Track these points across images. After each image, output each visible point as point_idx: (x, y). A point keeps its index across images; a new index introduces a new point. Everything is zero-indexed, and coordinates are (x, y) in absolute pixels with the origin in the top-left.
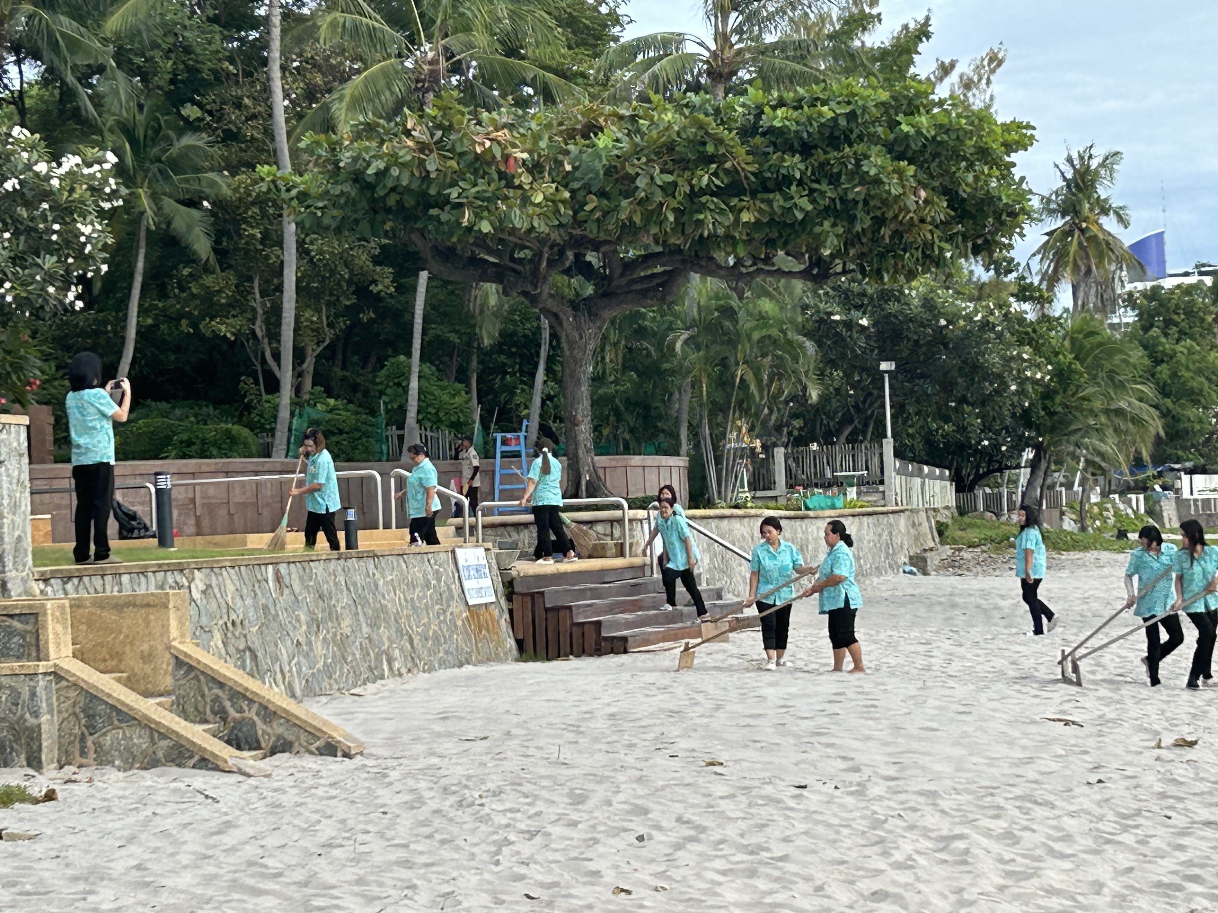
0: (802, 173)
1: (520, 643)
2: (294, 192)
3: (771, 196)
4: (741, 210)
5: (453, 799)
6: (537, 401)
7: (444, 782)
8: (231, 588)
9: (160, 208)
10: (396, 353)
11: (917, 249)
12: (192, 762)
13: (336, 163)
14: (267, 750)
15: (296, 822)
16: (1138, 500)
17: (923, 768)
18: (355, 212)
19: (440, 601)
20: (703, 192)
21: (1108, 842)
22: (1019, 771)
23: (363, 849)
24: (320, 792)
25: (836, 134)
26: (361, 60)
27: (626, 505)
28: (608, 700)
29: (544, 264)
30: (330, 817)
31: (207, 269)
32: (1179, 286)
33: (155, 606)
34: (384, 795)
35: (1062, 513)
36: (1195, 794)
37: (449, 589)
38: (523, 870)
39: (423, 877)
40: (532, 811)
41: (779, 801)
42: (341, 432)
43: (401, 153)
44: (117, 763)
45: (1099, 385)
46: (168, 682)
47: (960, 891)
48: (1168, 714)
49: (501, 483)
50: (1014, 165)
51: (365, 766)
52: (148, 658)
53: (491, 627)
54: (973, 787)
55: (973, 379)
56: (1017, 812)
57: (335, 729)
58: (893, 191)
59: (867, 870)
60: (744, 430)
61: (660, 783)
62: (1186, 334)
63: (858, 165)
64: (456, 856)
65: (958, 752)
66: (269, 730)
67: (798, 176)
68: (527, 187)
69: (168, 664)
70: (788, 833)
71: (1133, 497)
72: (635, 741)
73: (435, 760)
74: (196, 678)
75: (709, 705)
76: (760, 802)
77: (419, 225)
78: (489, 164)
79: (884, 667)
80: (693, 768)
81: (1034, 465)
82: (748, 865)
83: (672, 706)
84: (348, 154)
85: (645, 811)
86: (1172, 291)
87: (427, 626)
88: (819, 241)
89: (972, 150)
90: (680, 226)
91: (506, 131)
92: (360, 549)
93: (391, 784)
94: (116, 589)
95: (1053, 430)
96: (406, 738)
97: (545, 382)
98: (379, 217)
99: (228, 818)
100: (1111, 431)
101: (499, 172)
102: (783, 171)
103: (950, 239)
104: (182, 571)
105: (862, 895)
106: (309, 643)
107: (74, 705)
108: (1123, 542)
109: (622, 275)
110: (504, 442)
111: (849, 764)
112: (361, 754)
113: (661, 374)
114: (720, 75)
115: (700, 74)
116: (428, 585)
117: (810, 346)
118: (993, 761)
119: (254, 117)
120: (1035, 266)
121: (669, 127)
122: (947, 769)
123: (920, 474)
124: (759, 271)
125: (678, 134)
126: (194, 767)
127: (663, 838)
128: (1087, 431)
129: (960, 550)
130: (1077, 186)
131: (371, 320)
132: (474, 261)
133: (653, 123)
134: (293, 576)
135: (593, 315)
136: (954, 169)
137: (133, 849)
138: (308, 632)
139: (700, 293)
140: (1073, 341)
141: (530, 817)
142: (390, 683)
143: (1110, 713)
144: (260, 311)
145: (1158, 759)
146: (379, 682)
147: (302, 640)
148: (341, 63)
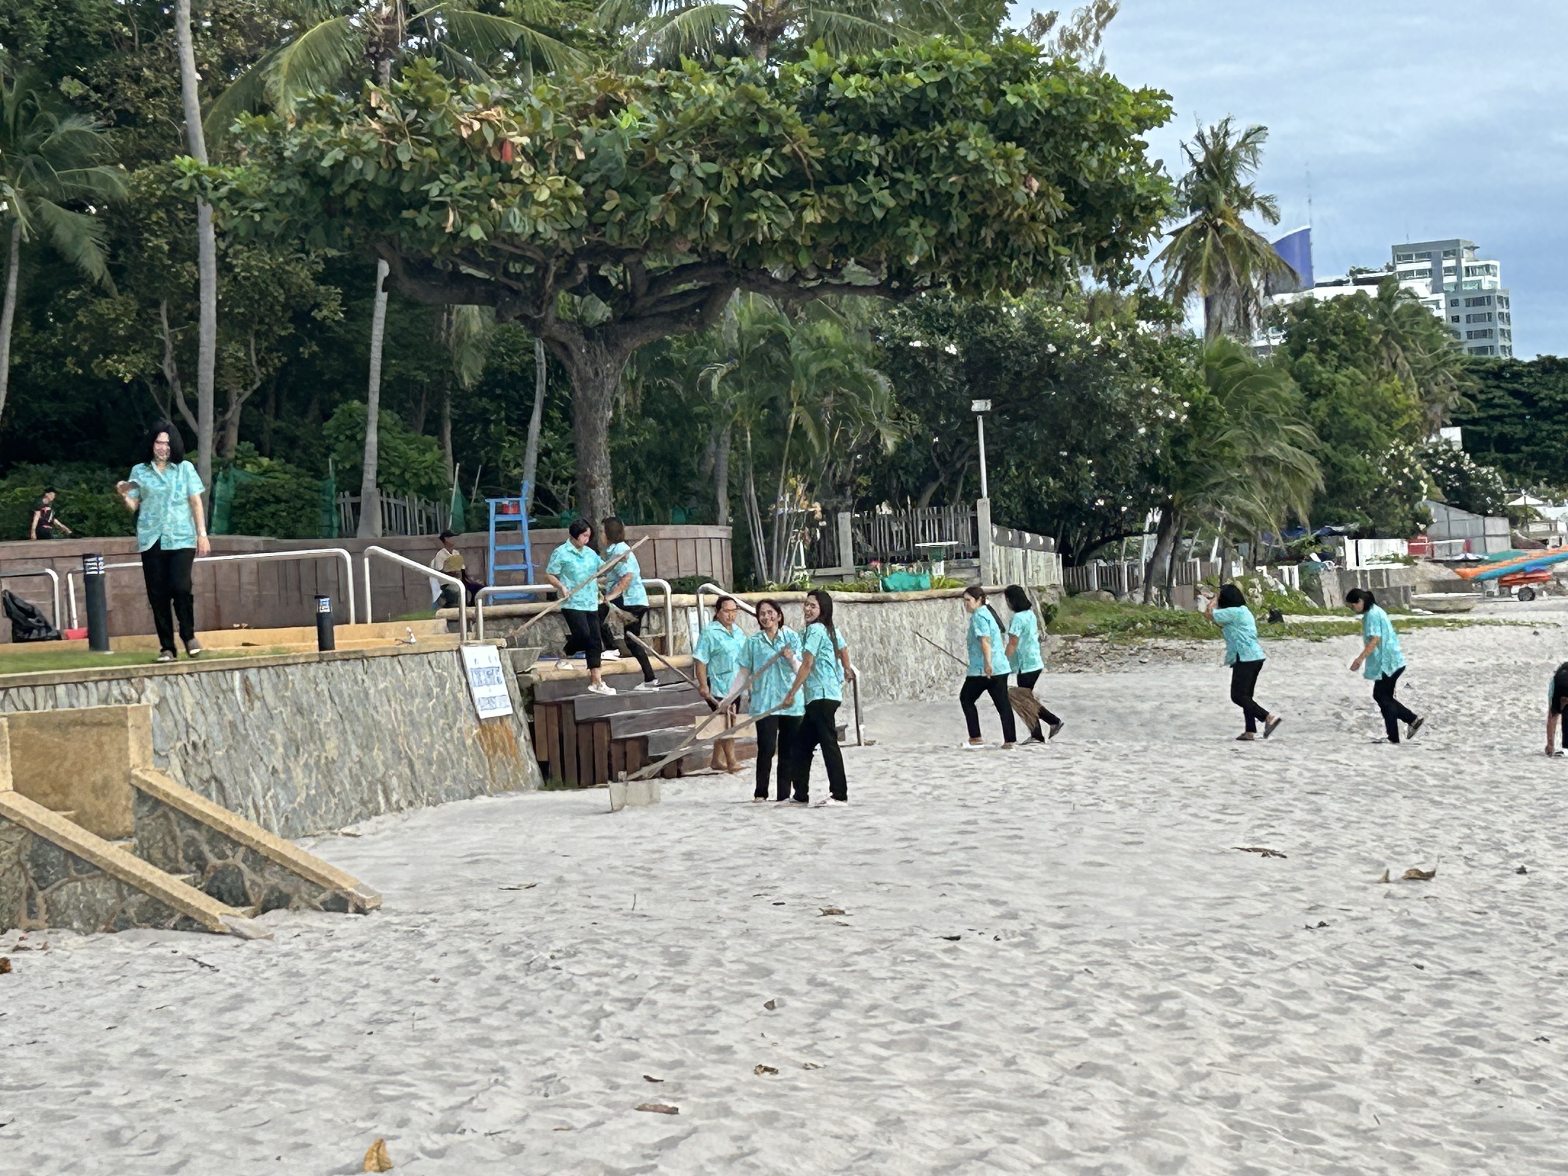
0: (882, 159)
1: (544, 767)
2: (224, 190)
3: (842, 189)
4: (804, 207)
5: (519, 961)
6: (532, 458)
7: (499, 941)
8: (189, 701)
9: (38, 214)
10: (346, 397)
11: (1027, 255)
12: (172, 923)
13: (279, 154)
14: (259, 906)
15: (325, 994)
16: (1292, 573)
17: (1097, 913)
18: (304, 214)
19: (445, 715)
20: (755, 184)
21: (1352, 998)
22: (1219, 913)
23: (420, 1025)
24: (345, 955)
25: (924, 108)
26: (295, 18)
27: (668, 589)
28: (677, 836)
29: (550, 281)
30: (367, 986)
31: (99, 291)
32: (1337, 298)
33: (109, 724)
34: (429, 960)
35: (1197, 592)
36: (1444, 938)
37: (455, 697)
38: (631, 1046)
39: (508, 1058)
40: (624, 974)
41: (931, 957)
42: (278, 501)
43: (365, 139)
44: (76, 925)
45: (1242, 426)
46: (128, 821)
47: (1184, 1062)
48: (1387, 840)
49: (497, 563)
50: (1146, 145)
51: (388, 924)
52: (102, 790)
53: (509, 748)
54: (1167, 934)
55: (1090, 422)
56: (1229, 964)
57: (345, 878)
58: (998, 181)
59: (1064, 1038)
60: (800, 491)
61: (774, 937)
62: (1347, 360)
63: (952, 148)
64: (544, 1031)
65: (1138, 892)
66: (259, 880)
67: (876, 162)
68: (527, 181)
69: (128, 799)
70: (952, 996)
71: (1285, 569)
72: (726, 886)
73: (475, 915)
74: (165, 816)
75: (809, 839)
76: (908, 958)
77: (388, 232)
78: (478, 152)
79: (1014, 789)
80: (806, 918)
81: (1161, 530)
82: (914, 1035)
83: (761, 842)
84: (295, 141)
85: (766, 972)
86: (1328, 305)
87: (431, 747)
88: (904, 245)
89: (1096, 127)
90: (726, 229)
91: (499, 109)
92: (338, 649)
93: (431, 945)
94: (51, 703)
95: (1185, 485)
96: (428, 888)
97: (542, 432)
98: (336, 222)
99: (238, 990)
100: (1258, 485)
101: (492, 161)
102: (857, 157)
103: (1068, 242)
104: (129, 679)
105: (1063, 1069)
106: (287, 770)
107: (19, 851)
108: (1277, 626)
109: (649, 291)
110: (501, 510)
111: (1001, 910)
112: (377, 908)
113: (692, 419)
114: (762, 33)
115: (735, 32)
116: (429, 695)
117: (884, 382)
118: (1182, 902)
119: (157, 93)
120: (1158, 276)
121: (711, 101)
122: (1127, 913)
123: (1021, 544)
124: (824, 286)
125: (722, 111)
126: (175, 928)
127: (798, 1004)
128: (1229, 486)
129: (1073, 640)
130: (1210, 171)
131: (313, 355)
132: (457, 277)
133: (689, 96)
134: (266, 684)
135: (612, 345)
136: (1073, 151)
137: (128, 1031)
138: (285, 757)
139: (741, 315)
140: (1208, 369)
141: (621, 983)
142: (389, 820)
143: (1317, 840)
144: (169, 345)
145: (1388, 896)
146: (374, 819)
147: (280, 767)
148: (268, 23)
